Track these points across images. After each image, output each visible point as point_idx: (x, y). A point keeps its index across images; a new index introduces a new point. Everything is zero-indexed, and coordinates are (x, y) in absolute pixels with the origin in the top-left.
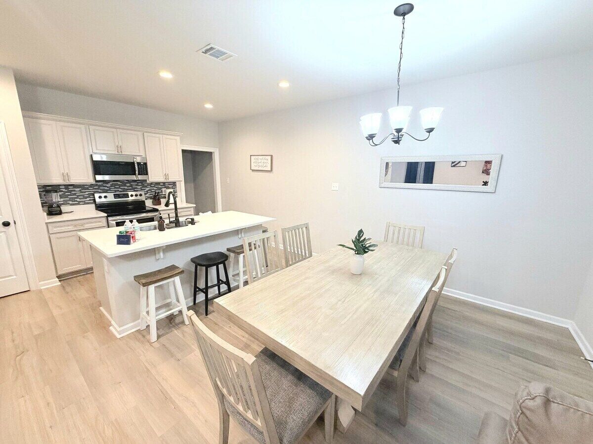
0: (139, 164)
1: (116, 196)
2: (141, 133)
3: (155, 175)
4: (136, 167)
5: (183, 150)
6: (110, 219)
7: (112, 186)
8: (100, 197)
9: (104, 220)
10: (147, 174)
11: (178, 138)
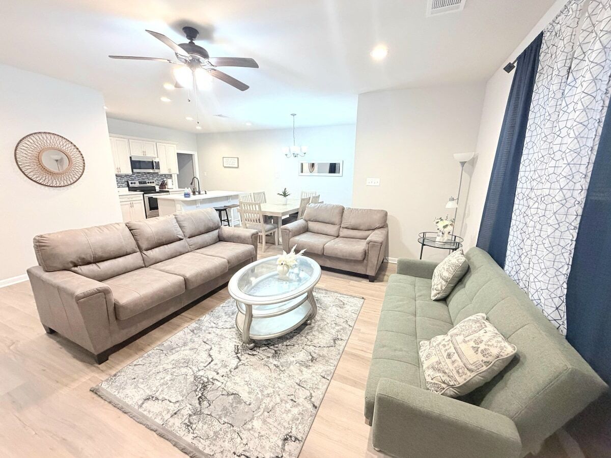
0: (155, 162)
1: (140, 183)
2: (155, 143)
3: (163, 170)
4: (154, 164)
5: (177, 153)
6: (145, 195)
7: (136, 176)
8: (132, 183)
9: (142, 195)
10: (159, 169)
11: (175, 146)
